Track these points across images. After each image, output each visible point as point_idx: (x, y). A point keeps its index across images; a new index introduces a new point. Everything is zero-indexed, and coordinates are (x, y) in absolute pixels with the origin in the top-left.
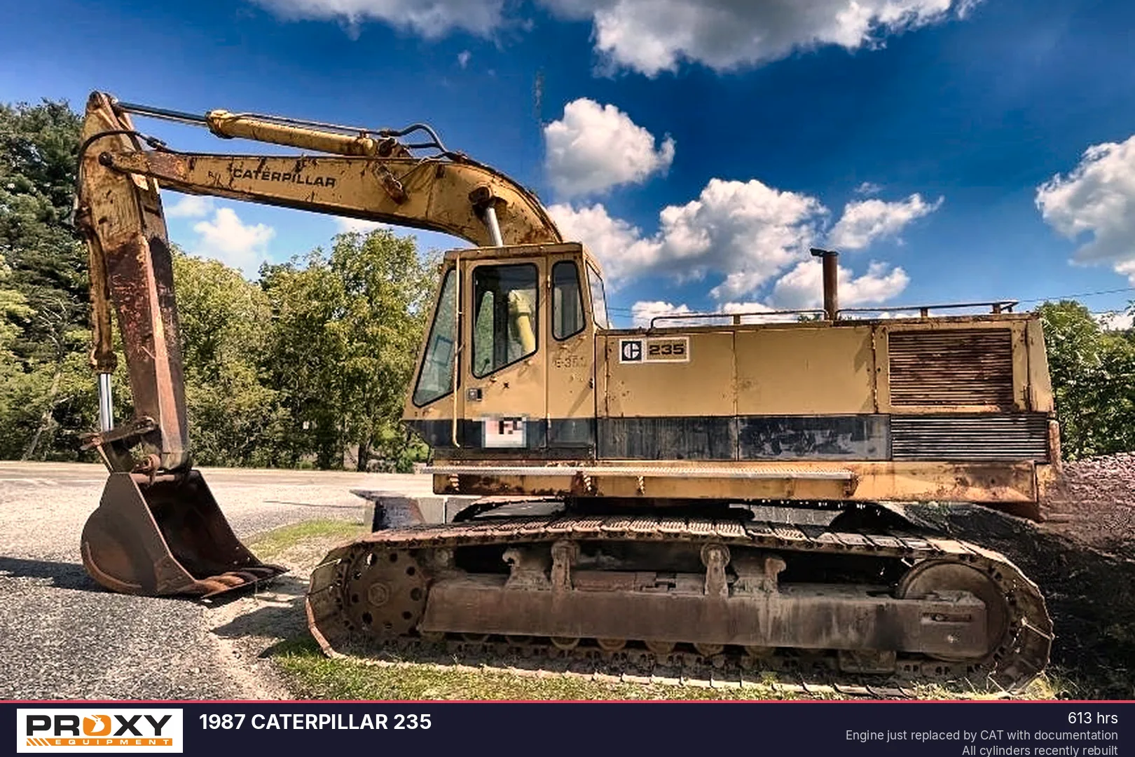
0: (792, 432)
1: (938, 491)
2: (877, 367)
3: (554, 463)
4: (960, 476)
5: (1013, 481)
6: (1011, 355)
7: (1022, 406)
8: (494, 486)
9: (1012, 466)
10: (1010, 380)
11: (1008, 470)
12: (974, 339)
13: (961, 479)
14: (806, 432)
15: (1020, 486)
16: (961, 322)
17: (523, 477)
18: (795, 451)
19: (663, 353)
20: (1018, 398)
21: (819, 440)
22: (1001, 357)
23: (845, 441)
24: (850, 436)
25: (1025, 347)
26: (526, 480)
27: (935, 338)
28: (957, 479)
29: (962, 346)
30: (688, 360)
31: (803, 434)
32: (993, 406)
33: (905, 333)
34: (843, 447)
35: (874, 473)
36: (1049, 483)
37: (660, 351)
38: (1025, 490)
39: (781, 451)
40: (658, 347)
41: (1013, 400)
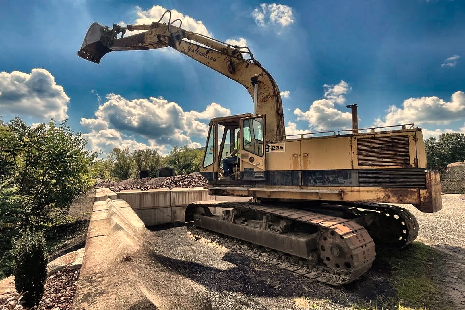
0: (321, 176)
1: (377, 199)
2: (353, 152)
3: (243, 186)
4: (386, 193)
5: (410, 196)
6: (408, 146)
7: (414, 166)
8: (225, 193)
9: (409, 190)
10: (408, 155)
11: (407, 192)
12: (392, 140)
13: (387, 194)
14: (326, 176)
15: (413, 198)
16: (387, 133)
17: (233, 190)
18: (322, 183)
19: (276, 149)
20: (412, 162)
21: (331, 179)
22: (405, 146)
23: (341, 180)
24: (342, 177)
25: (415, 142)
26: (235, 191)
27: (376, 140)
28: (385, 194)
29: (387, 143)
30: (284, 151)
31: (325, 177)
32: (401, 166)
33: (363, 139)
34: (340, 182)
35: (352, 191)
36: (425, 196)
37: (275, 148)
38: (415, 199)
39: (317, 183)
40: (275, 147)
41: (410, 164)
